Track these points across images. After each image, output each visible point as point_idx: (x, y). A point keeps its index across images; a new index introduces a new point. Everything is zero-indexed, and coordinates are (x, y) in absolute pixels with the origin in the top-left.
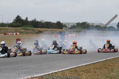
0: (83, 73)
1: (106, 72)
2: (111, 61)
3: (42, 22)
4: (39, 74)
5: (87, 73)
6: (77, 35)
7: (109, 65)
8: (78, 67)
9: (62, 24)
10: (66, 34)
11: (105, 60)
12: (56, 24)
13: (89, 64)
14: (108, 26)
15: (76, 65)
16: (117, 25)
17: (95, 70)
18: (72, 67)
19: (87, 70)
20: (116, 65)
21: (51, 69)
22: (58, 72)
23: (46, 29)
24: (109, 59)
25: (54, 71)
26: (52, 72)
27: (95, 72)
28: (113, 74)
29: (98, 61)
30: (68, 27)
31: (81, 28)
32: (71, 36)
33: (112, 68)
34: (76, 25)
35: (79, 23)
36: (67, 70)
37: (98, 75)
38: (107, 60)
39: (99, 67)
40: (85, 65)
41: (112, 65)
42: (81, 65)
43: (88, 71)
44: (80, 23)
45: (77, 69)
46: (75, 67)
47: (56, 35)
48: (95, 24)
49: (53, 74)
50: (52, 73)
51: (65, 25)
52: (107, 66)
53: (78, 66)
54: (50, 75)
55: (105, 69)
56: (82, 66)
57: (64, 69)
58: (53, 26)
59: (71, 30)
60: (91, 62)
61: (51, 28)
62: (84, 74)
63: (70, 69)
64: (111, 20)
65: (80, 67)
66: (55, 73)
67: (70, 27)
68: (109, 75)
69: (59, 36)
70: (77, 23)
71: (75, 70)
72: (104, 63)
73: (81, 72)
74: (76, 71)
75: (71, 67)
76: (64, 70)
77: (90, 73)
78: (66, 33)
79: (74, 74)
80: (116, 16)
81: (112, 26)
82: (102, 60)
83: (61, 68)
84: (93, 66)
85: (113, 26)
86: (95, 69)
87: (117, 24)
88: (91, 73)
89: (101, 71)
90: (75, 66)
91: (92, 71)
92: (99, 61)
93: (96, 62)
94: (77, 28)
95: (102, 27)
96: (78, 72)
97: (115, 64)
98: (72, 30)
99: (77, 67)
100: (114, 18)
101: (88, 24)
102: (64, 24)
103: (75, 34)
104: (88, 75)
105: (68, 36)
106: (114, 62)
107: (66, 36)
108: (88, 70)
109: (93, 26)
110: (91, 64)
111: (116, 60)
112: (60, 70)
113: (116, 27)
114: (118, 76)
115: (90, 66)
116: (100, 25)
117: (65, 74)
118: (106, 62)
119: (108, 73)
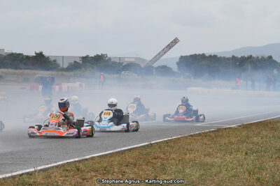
0: (93, 174)
1: (147, 172)
2: (160, 148)
3: (1, 53)
5: (104, 174)
6: (83, 84)
7: (156, 155)
8: (82, 160)
9: (48, 58)
11: (146, 143)
12: (33, 57)
14: (155, 65)
15: (78, 157)
16: (177, 63)
17: (124, 168)
18: (68, 161)
19: (103, 167)
20: (172, 156)
21: (20, 165)
22: (36, 171)
24: (157, 143)
25: (25, 169)
26: (20, 172)
27: (123, 173)
29: (130, 147)
30: (61, 65)
31: (93, 68)
32: (68, 88)
33: (163, 165)
34: (81, 62)
35: (87, 57)
36: (57, 167)
38: (151, 144)
39: (132, 161)
40: (99, 156)
41: (163, 156)
42: (91, 156)
43: (106, 171)
44: (90, 56)
45: (81, 166)
46: (77, 159)
48: (126, 60)
49: (24, 176)
50: (21, 175)
51: (55, 61)
52: (152, 159)
53: (83, 158)
54: (17, 179)
55: (147, 165)
56: (92, 158)
57: (50, 166)
59: (67, 73)
60: (116, 148)
61: (21, 69)
62: (96, 176)
63: (63, 165)
65: (87, 160)
66: (28, 173)
67: (66, 66)
70: (83, 57)
71: (76, 168)
72: (144, 152)
73: (88, 172)
74: (78, 170)
75: (66, 162)
76: (49, 168)
77: (110, 176)
78: (56, 79)
79: (73, 177)
80: (175, 41)
81: (165, 64)
82: (139, 145)
83: (43, 162)
84: (117, 158)
85: (168, 66)
86: (122, 165)
87: (178, 60)
88: (112, 175)
89: (136, 170)
90: (75, 158)
91: (116, 170)
92: (132, 147)
93: (126, 148)
94: (83, 69)
95: (142, 66)
96: (82, 172)
97: (170, 153)
98: (72, 73)
99: (79, 161)
100: (170, 46)
101: (110, 59)
102: (52, 59)
103: (79, 83)
105: (60, 88)
106: (169, 148)
107: (57, 87)
108: (105, 168)
109: (120, 64)
110: (113, 153)
111: (172, 144)
112: (39, 168)
113: (174, 67)
115: (112, 159)
116: (137, 62)
117: (53, 176)
118: (149, 150)
119: (153, 175)
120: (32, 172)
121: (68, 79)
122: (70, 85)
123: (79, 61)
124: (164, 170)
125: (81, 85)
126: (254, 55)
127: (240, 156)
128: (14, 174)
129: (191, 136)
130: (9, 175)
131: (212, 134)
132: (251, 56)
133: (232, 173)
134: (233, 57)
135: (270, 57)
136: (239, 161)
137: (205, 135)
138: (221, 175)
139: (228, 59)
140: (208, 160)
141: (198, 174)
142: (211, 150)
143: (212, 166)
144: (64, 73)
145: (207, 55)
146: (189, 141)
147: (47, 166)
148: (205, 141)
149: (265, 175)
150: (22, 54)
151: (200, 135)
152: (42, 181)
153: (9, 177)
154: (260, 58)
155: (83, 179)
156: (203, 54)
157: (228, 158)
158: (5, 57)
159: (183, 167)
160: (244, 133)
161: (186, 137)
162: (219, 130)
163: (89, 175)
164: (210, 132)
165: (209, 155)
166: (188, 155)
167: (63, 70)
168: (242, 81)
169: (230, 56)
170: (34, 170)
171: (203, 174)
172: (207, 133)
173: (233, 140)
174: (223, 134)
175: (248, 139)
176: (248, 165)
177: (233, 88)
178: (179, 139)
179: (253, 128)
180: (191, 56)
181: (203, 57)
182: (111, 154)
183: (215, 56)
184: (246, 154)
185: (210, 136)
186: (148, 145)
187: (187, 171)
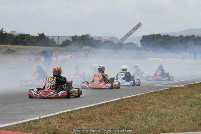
0: (81, 121)
1: (120, 120)
2: (129, 102)
3: (14, 34)
4: (7, 123)
5: (89, 121)
6: (73, 56)
7: (126, 107)
8: (73, 111)
9: (48, 38)
11: (119, 99)
12: (37, 37)
14: (125, 42)
15: (70, 109)
16: (141, 41)
17: (103, 117)
18: (63, 112)
19: (88, 115)
20: (137, 108)
21: (28, 114)
22: (40, 119)
23: (21, 47)
24: (126, 99)
25: (32, 118)
26: (29, 120)
27: (103, 121)
28: (132, 123)
29: (107, 102)
30: (57, 43)
31: (80, 45)
32: (62, 59)
33: (131, 114)
34: (71, 40)
35: (76, 36)
36: (55, 116)
37: (107, 125)
38: (123, 99)
39: (108, 111)
40: (86, 108)
41: (131, 108)
42: (79, 108)
43: (90, 119)
44: (78, 36)
45: (72, 115)
46: (69, 110)
47: (38, 56)
48: (104, 38)
49: (32, 123)
50: (29, 122)
51: (53, 39)
52: (123, 110)
53: (74, 109)
54: (26, 125)
55: (120, 114)
56: (81, 110)
57: (50, 115)
58: (31, 42)
59: (62, 48)
60: (97, 102)
61: (28, 45)
62: (83, 122)
63: (60, 114)
64: (131, 32)
65: (76, 111)
66: (34, 121)
67: (60, 43)
68: (126, 126)
69: (43, 58)
70: (73, 37)
71: (69, 116)
72: (118, 105)
73: (78, 119)
74: (70, 118)
75: (61, 112)
76: (50, 117)
77: (93, 122)
78: (53, 53)
79: (67, 123)
80: (139, 25)
81: (131, 41)
82: (114, 100)
83: (45, 112)
84: (99, 110)
85: (134, 43)
86: (101, 114)
87: (141, 39)
88: (95, 121)
89: (112, 118)
91: (98, 118)
92: (109, 101)
93: (105, 102)
94: (73, 45)
95: (115, 43)
96: (73, 119)
97: (136, 106)
98: (65, 48)
99: (71, 112)
100: (135, 29)
101: (92, 38)
102: (51, 38)
103: (69, 56)
104: (90, 124)
105: (57, 59)
106: (135, 103)
107: (54, 59)
108: (90, 117)
109: (99, 41)
110: (96, 106)
111: (137, 99)
112: (42, 117)
113: (139, 44)
114: (141, 126)
115: (95, 110)
116: (111, 40)
117: (52, 122)
118: (121, 104)
119: (124, 121)
120: (37, 120)
121: (62, 52)
122: (64, 56)
123: (69, 39)
124: (132, 118)
125: (71, 57)
126: (196, 35)
127: (187, 108)
128: (24, 121)
129: (151, 93)
130: (21, 122)
131: (166, 92)
132: (193, 36)
133: (181, 120)
134: (181, 36)
136: (185, 111)
138: (173, 121)
139: (177, 38)
140: (164, 110)
141: (156, 121)
142: (165, 104)
143: (166, 114)
144: (60, 48)
145: (162, 35)
146: (149, 97)
147: (48, 115)
148: (162, 97)
150: (29, 35)
151: (157, 92)
152: (45, 126)
153: (21, 124)
154: (200, 37)
155: (74, 125)
156: (159, 34)
157: (178, 109)
158: (17, 37)
159: (146, 116)
160: (189, 91)
161: (147, 94)
162: (171, 89)
163: (78, 122)
164: (165, 90)
165: (164, 107)
166: (149, 107)
167: (58, 46)
168: (187, 54)
169: (178, 35)
170: (38, 118)
171: (160, 121)
172: (162, 91)
173: (181, 96)
174: (174, 92)
175: (192, 95)
176: (192, 114)
177: (181, 59)
178: (142, 95)
179: (196, 87)
180: (150, 36)
181: (159, 36)
182: (93, 106)
183: (168, 36)
184: (191, 106)
185: (165, 93)
186: (120, 100)
187: (149, 118)
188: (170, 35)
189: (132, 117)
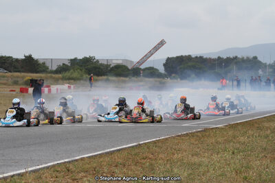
0: (83, 174)
2: (148, 148)
5: (94, 174)
6: (72, 86)
7: (145, 155)
8: (72, 161)
9: (37, 61)
10: (45, 85)
11: (135, 144)
12: (23, 60)
13: (97, 155)
14: (143, 67)
15: (68, 158)
16: (164, 65)
17: (113, 169)
18: (58, 162)
19: (92, 167)
20: (160, 156)
21: (11, 166)
22: (27, 172)
24: (145, 144)
25: (16, 170)
26: (12, 174)
27: (113, 174)
29: (118, 148)
30: (50, 68)
31: (81, 70)
32: (57, 89)
33: (151, 165)
34: (69, 65)
35: (76, 59)
36: (48, 168)
38: (140, 145)
39: (120, 161)
40: (89, 157)
41: (151, 156)
43: (95, 172)
45: (71, 167)
46: (66, 160)
48: (114, 62)
49: (15, 177)
50: (12, 176)
51: (44, 63)
52: (141, 159)
53: (73, 159)
54: (8, 180)
55: (136, 165)
56: (82, 159)
57: (40, 167)
58: (15, 67)
59: (57, 76)
60: (105, 149)
62: (86, 176)
63: (54, 166)
64: (151, 53)
65: (76, 160)
66: (19, 175)
67: (54, 68)
70: (71, 60)
71: (66, 169)
72: (133, 153)
73: (78, 172)
74: (68, 170)
75: (56, 162)
76: (40, 169)
79: (63, 177)
80: (162, 43)
81: (152, 66)
82: (128, 146)
83: (33, 163)
84: (107, 159)
85: (155, 67)
86: (111, 165)
87: (164, 62)
89: (125, 170)
91: (106, 170)
92: (121, 147)
93: (115, 149)
94: (72, 71)
95: (130, 68)
96: (72, 172)
97: (159, 153)
98: (60, 75)
99: (69, 162)
100: (156, 48)
101: (98, 61)
102: (41, 62)
103: (67, 85)
105: (50, 91)
106: (157, 149)
107: (46, 89)
108: (95, 168)
109: (108, 66)
110: (102, 154)
111: (160, 144)
112: (30, 169)
113: (162, 69)
115: (101, 160)
116: (124, 64)
117: (43, 177)
118: (137, 151)
120: (23, 173)
121: (56, 81)
122: (59, 87)
123: (67, 63)
125: (69, 87)
126: (239, 56)
127: (227, 155)
128: (5, 175)
129: (179, 136)
131: (199, 134)
132: (236, 57)
133: (219, 172)
134: (219, 58)
135: (255, 58)
136: (226, 160)
137: (193, 135)
138: (209, 174)
139: (214, 60)
140: (196, 159)
141: (186, 174)
142: (198, 150)
143: (200, 165)
144: (53, 75)
145: (193, 56)
146: (176, 141)
147: (38, 167)
148: (193, 141)
149: (252, 174)
150: (11, 57)
151: (187, 135)
154: (245, 58)
155: (74, 180)
156: (190, 56)
157: (215, 157)
159: (171, 167)
160: (230, 133)
161: (174, 138)
162: (205, 130)
164: (197, 132)
165: (197, 155)
166: (176, 155)
167: (52, 72)
168: (228, 81)
169: (215, 57)
170: (24, 171)
171: (191, 174)
172: (194, 133)
173: (220, 140)
174: (210, 135)
175: (234, 138)
176: (235, 163)
177: (219, 89)
178: (166, 139)
179: (240, 127)
180: (177, 57)
181: (189, 58)
182: (100, 154)
183: (201, 57)
184: (233, 153)
185: (197, 136)
186: (136, 146)
187: (176, 170)
188: (205, 57)
189: (153, 169)
